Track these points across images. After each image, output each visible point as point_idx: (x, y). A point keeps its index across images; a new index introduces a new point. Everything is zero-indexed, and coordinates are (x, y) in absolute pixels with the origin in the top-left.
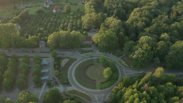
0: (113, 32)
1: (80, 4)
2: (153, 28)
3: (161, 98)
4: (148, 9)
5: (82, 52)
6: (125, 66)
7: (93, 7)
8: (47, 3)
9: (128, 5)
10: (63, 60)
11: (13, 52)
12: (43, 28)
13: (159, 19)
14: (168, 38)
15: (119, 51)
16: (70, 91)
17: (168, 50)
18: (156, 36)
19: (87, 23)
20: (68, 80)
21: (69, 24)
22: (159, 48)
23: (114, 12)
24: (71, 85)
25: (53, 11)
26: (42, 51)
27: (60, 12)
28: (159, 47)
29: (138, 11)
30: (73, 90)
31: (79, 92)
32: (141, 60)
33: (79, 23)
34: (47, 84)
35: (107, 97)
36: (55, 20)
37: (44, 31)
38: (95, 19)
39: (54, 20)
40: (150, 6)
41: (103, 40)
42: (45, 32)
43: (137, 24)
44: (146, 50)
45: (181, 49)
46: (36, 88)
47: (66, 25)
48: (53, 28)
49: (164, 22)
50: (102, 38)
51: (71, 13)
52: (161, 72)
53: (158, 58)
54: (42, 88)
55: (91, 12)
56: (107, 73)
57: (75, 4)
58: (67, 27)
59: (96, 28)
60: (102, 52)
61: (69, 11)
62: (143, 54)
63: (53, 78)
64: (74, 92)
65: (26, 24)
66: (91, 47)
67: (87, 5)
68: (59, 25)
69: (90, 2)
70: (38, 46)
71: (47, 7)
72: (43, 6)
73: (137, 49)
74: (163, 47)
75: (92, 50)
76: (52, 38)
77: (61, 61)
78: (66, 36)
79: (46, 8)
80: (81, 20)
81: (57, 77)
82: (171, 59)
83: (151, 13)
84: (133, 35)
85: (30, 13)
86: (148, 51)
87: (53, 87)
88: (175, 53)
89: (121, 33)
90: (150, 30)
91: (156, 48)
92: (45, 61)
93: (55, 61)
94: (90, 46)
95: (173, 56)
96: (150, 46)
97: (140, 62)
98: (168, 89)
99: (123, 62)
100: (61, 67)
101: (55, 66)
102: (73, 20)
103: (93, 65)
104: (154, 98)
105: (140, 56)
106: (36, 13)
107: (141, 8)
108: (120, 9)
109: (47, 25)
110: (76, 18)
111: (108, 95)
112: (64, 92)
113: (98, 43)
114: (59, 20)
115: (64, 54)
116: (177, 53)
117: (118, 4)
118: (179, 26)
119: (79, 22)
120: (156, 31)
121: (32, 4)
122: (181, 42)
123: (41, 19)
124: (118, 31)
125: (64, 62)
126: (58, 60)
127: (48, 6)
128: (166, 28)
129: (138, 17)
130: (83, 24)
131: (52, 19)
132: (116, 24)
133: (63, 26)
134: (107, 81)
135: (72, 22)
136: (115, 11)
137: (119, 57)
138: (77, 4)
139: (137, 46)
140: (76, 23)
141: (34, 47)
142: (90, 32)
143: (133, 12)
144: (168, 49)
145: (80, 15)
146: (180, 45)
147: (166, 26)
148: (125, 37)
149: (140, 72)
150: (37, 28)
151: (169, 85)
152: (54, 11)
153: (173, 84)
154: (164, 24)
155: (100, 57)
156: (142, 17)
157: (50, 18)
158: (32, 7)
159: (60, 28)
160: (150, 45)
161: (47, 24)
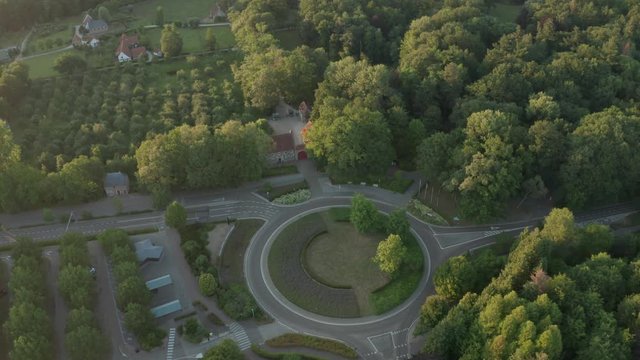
0: (371, 109)
1: (207, 22)
2: (498, 81)
3: (595, 308)
4: (457, 18)
5: (273, 194)
6: (432, 221)
7: (264, 27)
8: (87, 31)
9: (385, 9)
10: (210, 234)
11: (8, 230)
12: (103, 125)
13: (505, 49)
14: (554, 109)
15: (399, 173)
16: (274, 340)
17: (568, 147)
18: (512, 105)
19: (262, 87)
20: (253, 302)
21: (197, 101)
22: (537, 147)
23: (343, 41)
24: (269, 317)
25: (120, 58)
26: (124, 211)
27: (146, 57)
28: (538, 141)
29: (428, 28)
30: (286, 336)
31: (308, 337)
32: (491, 194)
33: (228, 92)
34: (180, 331)
35: (410, 338)
36: (138, 88)
37: (111, 136)
38: (289, 71)
39: (135, 91)
40: (462, 8)
41: (343, 140)
42: (114, 138)
43: (439, 73)
44: (500, 158)
45: (606, 140)
46: (142, 352)
47: (183, 103)
48: (137, 121)
49: (526, 58)
50: (339, 137)
51: (190, 59)
52: (566, 223)
53: (538, 178)
54: (165, 349)
55: (264, 47)
56: (391, 254)
57: (191, 23)
58: (192, 110)
59: (295, 104)
60: (343, 183)
61: (177, 52)
62: (493, 171)
63: (197, 304)
64: (290, 340)
65: (29, 116)
66: (297, 172)
67: (239, 23)
68: (159, 107)
69: (250, 13)
70: (99, 194)
71: (91, 47)
72: (76, 42)
73: (470, 160)
74: (548, 140)
75: (305, 181)
76: (157, 158)
77: (207, 236)
78: (206, 142)
79: (89, 50)
80: (231, 80)
81: (209, 296)
82: (578, 175)
83: (473, 30)
84: (433, 110)
85: (33, 75)
86: (506, 162)
87: (208, 336)
88: (592, 155)
89: (397, 109)
90: (489, 90)
91: (526, 147)
92: (145, 247)
93: (183, 243)
94: (294, 170)
95: (585, 166)
96: (507, 143)
97: (486, 199)
98: (605, 274)
99: (425, 210)
100: (213, 257)
101: (190, 257)
102: (202, 84)
103: (325, 232)
104: (573, 312)
105: (485, 181)
106: (56, 73)
107: (435, 17)
108: (362, 26)
109: (113, 113)
110: (210, 74)
111: (411, 330)
112: (252, 347)
113: (325, 153)
114: (151, 90)
115: (208, 211)
116: (595, 154)
117: (350, 12)
118: (575, 63)
119: (230, 87)
120: (508, 88)
121: (31, 39)
122: (598, 117)
123: (84, 91)
124: (384, 103)
125: (217, 240)
126: (193, 234)
127: (94, 42)
128: (536, 75)
129: (434, 48)
130: (247, 95)
131: (123, 85)
132: (374, 80)
133: (176, 108)
134: (391, 282)
135: (204, 90)
136: (347, 36)
137: (403, 192)
138: (197, 23)
139: (466, 147)
140: (219, 92)
141: (86, 201)
142: (277, 118)
143: (411, 32)
144: (565, 145)
145: (222, 62)
146: (599, 127)
147: (535, 70)
148: (411, 123)
149: (488, 234)
150: (77, 128)
151: (601, 262)
152: (123, 57)
153: (612, 257)
154: (529, 64)
155: (348, 202)
156: (447, 48)
157: (115, 83)
158: (34, 50)
159: (166, 116)
160: (507, 139)
161: (110, 107)
